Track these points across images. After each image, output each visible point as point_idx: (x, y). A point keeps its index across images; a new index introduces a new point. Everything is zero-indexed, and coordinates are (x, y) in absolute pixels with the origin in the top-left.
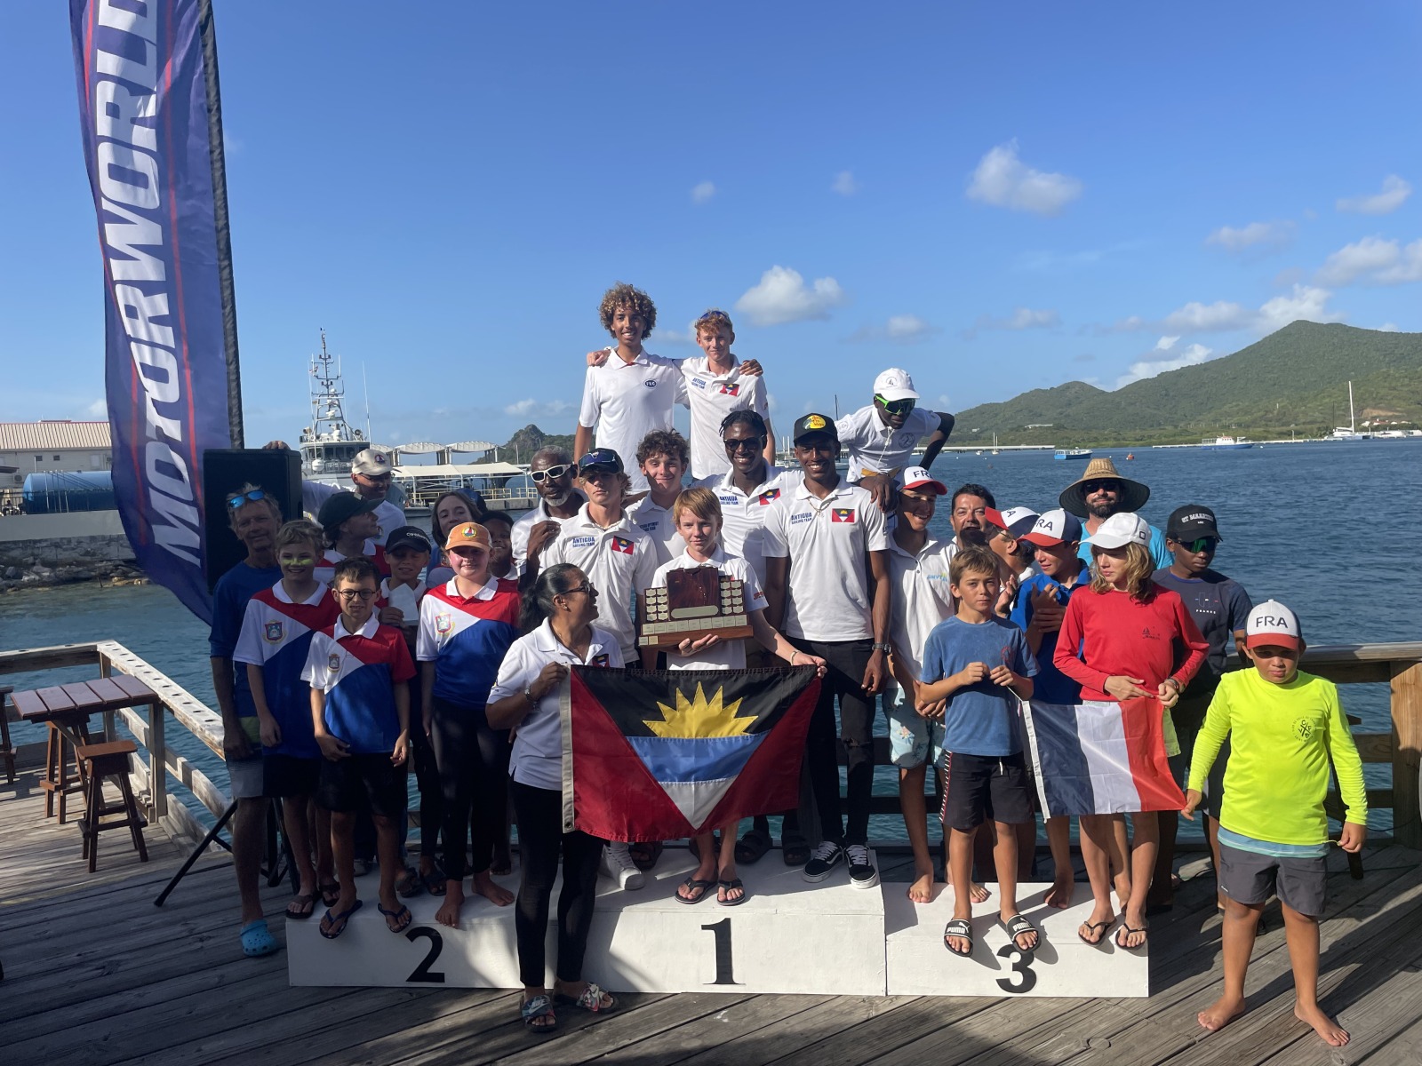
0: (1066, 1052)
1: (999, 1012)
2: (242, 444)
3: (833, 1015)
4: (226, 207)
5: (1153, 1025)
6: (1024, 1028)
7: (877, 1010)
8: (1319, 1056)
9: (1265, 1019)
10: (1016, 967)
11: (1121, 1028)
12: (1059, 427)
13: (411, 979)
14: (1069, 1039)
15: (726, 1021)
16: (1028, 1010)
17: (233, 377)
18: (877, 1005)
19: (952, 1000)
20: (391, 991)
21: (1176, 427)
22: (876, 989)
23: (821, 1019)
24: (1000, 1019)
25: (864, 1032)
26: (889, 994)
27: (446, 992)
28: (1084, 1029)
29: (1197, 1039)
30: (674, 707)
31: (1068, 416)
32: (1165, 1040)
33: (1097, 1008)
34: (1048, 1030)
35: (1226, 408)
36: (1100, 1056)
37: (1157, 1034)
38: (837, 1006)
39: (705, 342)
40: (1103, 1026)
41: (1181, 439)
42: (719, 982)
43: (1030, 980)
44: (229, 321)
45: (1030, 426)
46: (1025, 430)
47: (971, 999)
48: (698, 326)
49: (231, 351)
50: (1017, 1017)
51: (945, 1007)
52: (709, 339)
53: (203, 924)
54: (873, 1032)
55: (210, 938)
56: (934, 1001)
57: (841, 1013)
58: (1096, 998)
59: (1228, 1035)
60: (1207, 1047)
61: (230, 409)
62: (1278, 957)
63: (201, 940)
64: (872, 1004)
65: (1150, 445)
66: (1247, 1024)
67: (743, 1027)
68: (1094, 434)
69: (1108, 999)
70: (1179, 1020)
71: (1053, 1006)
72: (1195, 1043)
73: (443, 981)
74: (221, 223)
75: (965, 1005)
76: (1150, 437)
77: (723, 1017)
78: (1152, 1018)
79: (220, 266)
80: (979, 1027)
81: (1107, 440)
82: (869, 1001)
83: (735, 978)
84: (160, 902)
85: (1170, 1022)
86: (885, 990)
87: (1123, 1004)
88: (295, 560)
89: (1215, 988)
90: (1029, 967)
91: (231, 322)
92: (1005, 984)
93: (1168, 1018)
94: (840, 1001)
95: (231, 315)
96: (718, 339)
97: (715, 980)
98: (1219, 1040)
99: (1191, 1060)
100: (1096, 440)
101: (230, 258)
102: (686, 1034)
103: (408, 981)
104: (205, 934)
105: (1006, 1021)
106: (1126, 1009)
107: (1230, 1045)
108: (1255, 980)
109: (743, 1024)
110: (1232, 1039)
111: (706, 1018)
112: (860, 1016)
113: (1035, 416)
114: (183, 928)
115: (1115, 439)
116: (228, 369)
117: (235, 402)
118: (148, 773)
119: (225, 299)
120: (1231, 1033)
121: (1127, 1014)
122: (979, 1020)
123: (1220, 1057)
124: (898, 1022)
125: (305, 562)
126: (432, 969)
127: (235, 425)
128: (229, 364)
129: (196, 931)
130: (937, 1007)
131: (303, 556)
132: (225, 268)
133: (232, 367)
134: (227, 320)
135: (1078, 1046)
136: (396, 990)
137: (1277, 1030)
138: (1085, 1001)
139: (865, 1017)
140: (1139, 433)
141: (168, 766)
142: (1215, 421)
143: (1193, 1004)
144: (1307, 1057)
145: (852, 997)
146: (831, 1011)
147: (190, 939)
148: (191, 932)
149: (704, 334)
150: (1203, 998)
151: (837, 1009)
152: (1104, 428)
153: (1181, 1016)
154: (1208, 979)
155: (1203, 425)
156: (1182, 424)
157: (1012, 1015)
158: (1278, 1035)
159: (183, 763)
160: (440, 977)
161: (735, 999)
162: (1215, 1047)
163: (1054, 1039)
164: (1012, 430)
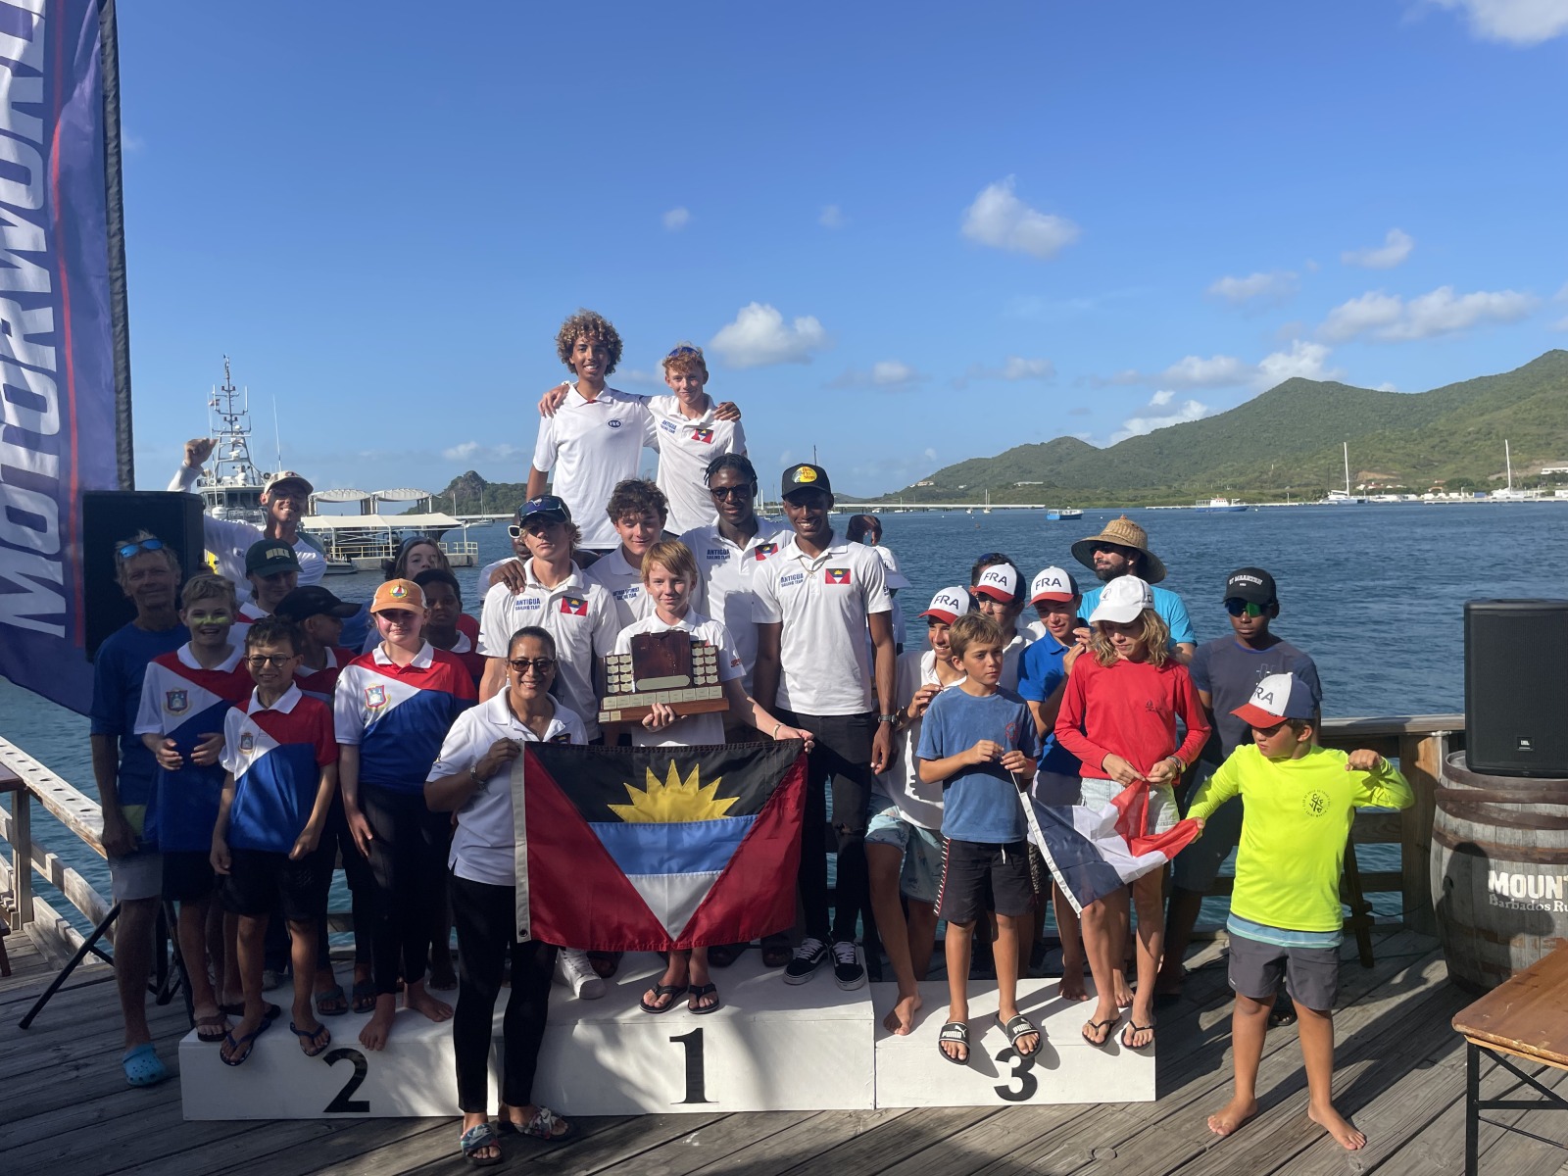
0: (1070, 1164)
1: (997, 1123)
2: (132, 485)
3: (817, 1133)
4: (121, 209)
5: (1161, 1131)
6: (1024, 1139)
7: (865, 1126)
8: (1336, 1161)
9: (1278, 1121)
10: (1015, 1073)
11: (1128, 1136)
12: (1050, 485)
13: (329, 1110)
14: (1073, 1151)
15: (696, 1144)
16: (1029, 1119)
17: (123, 407)
18: (865, 1120)
19: (947, 1111)
20: (306, 1124)
21: (1170, 487)
22: (861, 1102)
23: (803, 1137)
24: (999, 1131)
25: (852, 1151)
26: (878, 1107)
27: (371, 1123)
28: (1089, 1138)
29: (1207, 1145)
30: (643, 788)
31: (1059, 473)
32: (1176, 1146)
33: (1103, 1114)
34: (1051, 1140)
35: (1221, 468)
36: (1106, 1168)
37: (1166, 1140)
38: (821, 1123)
39: (675, 382)
40: (1109, 1134)
41: (1173, 500)
42: (689, 1100)
43: (1030, 1085)
44: (120, 341)
45: (1019, 484)
46: (1014, 487)
47: (968, 1110)
48: (667, 364)
49: (122, 377)
50: (1017, 1128)
51: (940, 1119)
52: (679, 379)
53: (79, 1050)
54: (862, 1151)
55: (87, 1065)
56: (928, 1113)
57: (826, 1131)
58: (1100, 1104)
59: (1241, 1140)
60: (1218, 1154)
61: (119, 445)
62: (1290, 1053)
63: (77, 1068)
64: (859, 1119)
65: (1143, 506)
66: (1260, 1127)
67: (717, 1151)
68: (1086, 493)
69: (1113, 1105)
70: (1188, 1125)
71: (1055, 1114)
72: (1205, 1150)
73: (368, 1111)
74: (115, 227)
75: (961, 1116)
76: (1144, 497)
77: (693, 1140)
78: (1159, 1124)
79: (110, 278)
80: (977, 1141)
81: (1099, 499)
82: (856, 1116)
83: (707, 1096)
84: (25, 1024)
85: (1180, 1127)
86: (873, 1103)
87: (1129, 1110)
88: (209, 617)
89: (1225, 1089)
90: (1029, 1072)
91: (122, 343)
92: (1003, 1092)
93: (1178, 1122)
94: (824, 1117)
95: (123, 335)
96: (689, 379)
97: (684, 1098)
98: (1231, 1145)
99: (1202, 1169)
100: (1088, 499)
101: (124, 268)
102: (655, 1161)
103: (326, 1111)
104: (81, 1062)
105: (1006, 1132)
106: (1133, 1115)
107: (1243, 1151)
108: (1266, 1079)
109: (716, 1147)
110: (1245, 1144)
111: (674, 1142)
112: (847, 1132)
113: (1025, 473)
114: (54, 1055)
115: (1108, 498)
116: (118, 397)
117: (124, 436)
118: (10, 872)
119: (116, 316)
120: (1244, 1138)
121: (1134, 1120)
122: (977, 1131)
123: (1233, 1164)
124: (889, 1138)
125: (221, 620)
126: (356, 1097)
127: (124, 464)
128: (118, 392)
129: (68, 1058)
130: (931, 1120)
131: (218, 613)
132: (117, 279)
133: (123, 395)
134: (118, 340)
135: (1083, 1158)
136: (312, 1122)
137: (1291, 1133)
138: (1089, 1107)
139: (852, 1134)
140: (1131, 493)
141: (34, 864)
142: (1210, 482)
143: (1202, 1107)
144: (1324, 1163)
145: (838, 1112)
146: (814, 1129)
147: (63, 1068)
148: (64, 1059)
149: (673, 373)
150: (1212, 1100)
151: (822, 1127)
152: (1096, 488)
153: (1190, 1121)
154: (1218, 1078)
155: (1197, 486)
156: (1176, 485)
157: (1011, 1125)
158: (1293, 1139)
159: (53, 860)
160: (364, 1106)
161: (707, 1120)
162: (1227, 1153)
163: (1058, 1151)
164: (1000, 487)
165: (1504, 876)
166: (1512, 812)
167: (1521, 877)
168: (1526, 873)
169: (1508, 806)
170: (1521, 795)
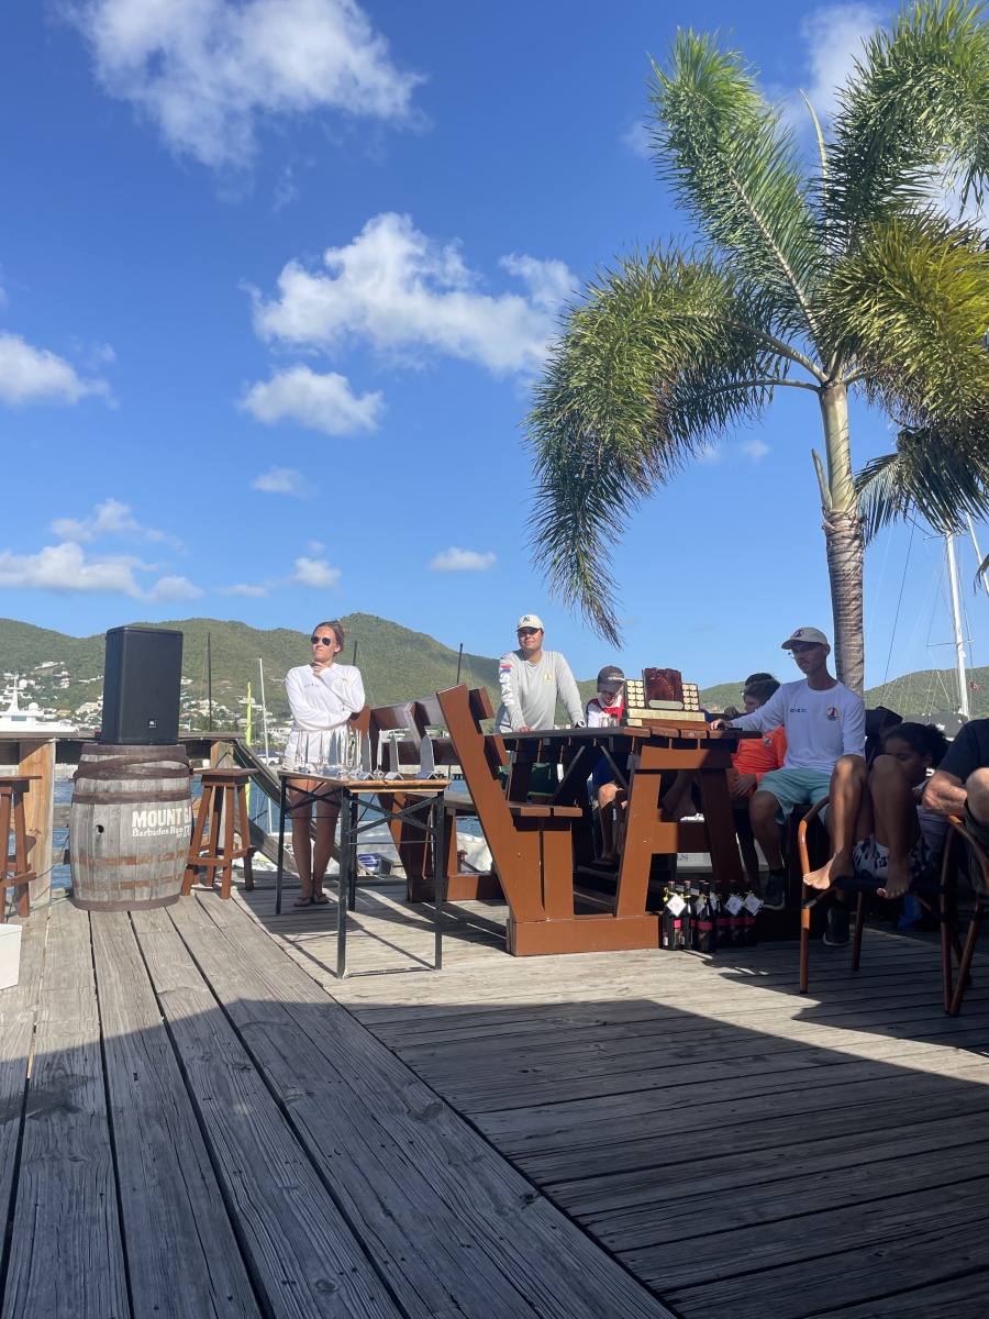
165: (144, 813)
166: (149, 768)
167: (154, 812)
168: (157, 809)
169: (146, 765)
170: (154, 755)
